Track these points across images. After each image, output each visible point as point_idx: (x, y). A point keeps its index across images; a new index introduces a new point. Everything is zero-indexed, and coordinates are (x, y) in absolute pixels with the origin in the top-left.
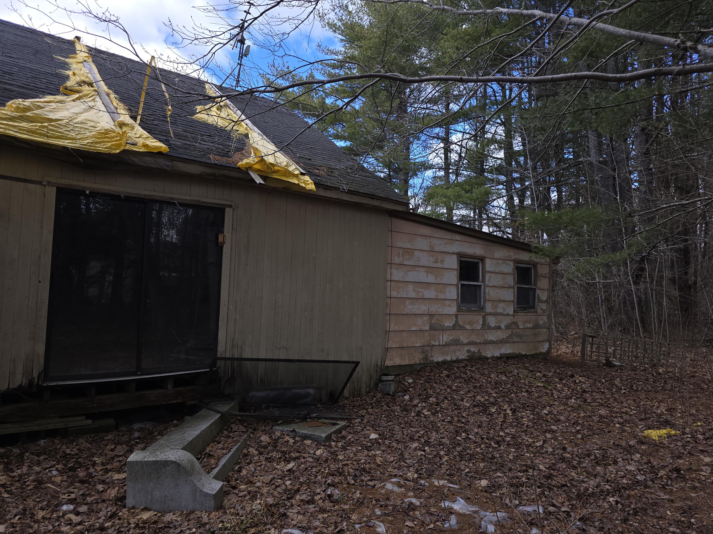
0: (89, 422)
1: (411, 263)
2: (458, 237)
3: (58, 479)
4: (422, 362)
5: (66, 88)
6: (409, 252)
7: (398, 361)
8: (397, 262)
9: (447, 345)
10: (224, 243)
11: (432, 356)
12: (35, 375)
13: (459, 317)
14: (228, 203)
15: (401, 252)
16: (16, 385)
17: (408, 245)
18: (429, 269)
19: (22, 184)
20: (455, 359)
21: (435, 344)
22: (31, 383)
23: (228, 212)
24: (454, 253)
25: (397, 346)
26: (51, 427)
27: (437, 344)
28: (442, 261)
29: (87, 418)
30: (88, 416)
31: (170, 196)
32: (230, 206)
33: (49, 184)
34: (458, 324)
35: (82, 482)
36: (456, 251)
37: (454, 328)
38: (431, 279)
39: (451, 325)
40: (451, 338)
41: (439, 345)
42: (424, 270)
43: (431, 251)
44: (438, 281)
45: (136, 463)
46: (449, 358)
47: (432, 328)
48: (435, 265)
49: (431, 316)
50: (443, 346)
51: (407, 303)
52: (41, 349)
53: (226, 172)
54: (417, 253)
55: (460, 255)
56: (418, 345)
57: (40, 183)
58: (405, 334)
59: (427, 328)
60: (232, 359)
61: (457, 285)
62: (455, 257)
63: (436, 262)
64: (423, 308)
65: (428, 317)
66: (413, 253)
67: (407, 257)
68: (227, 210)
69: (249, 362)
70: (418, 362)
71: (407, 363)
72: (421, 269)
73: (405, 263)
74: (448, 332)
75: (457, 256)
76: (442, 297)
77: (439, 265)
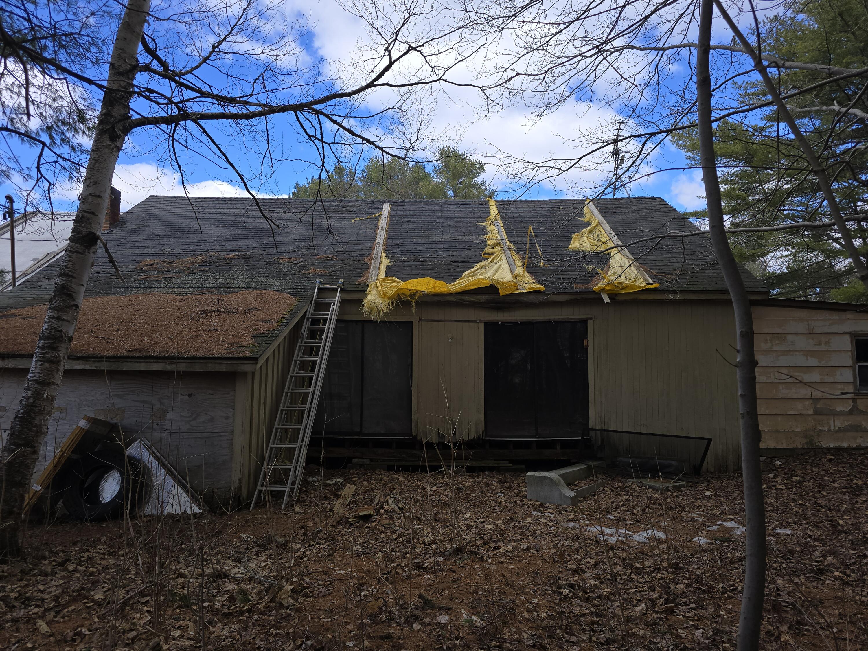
0: (511, 465)
1: (783, 347)
2: (849, 315)
3: (496, 485)
4: (805, 447)
5: (485, 254)
6: (781, 337)
7: (772, 444)
8: (765, 348)
9: (840, 430)
10: (588, 346)
11: (819, 442)
12: (481, 433)
13: (859, 402)
14: (589, 316)
15: (768, 338)
16: (471, 438)
17: (779, 331)
18: (808, 353)
19: (467, 323)
20: (855, 446)
21: (823, 429)
22: (479, 436)
23: (590, 323)
24: (845, 333)
25: (770, 429)
26: (490, 465)
27: (827, 429)
28: (827, 343)
29: (510, 463)
30: (511, 462)
31: (548, 318)
32: (591, 319)
33: (480, 321)
34: (858, 409)
35: (507, 488)
36: (848, 330)
37: (851, 412)
38: (813, 362)
39: (847, 410)
40: (847, 424)
41: (829, 431)
42: (802, 353)
43: (811, 333)
44: (823, 363)
45: (531, 476)
46: (845, 445)
47: (817, 412)
48: (817, 348)
49: (816, 400)
50: (835, 431)
51: (781, 387)
52: (482, 417)
53: (585, 296)
54: (790, 338)
55: (854, 335)
56: (799, 429)
57: (475, 321)
58: (779, 418)
59: (811, 412)
60: (601, 430)
61: (853, 368)
62: (847, 338)
63: (819, 344)
64: (804, 392)
65: (811, 401)
66: (785, 337)
67: (777, 342)
68: (589, 321)
69: (615, 433)
70: (800, 446)
71: (785, 446)
72: (797, 353)
73: (775, 348)
74: (842, 418)
75: (851, 336)
76: (831, 380)
77: (823, 347)
